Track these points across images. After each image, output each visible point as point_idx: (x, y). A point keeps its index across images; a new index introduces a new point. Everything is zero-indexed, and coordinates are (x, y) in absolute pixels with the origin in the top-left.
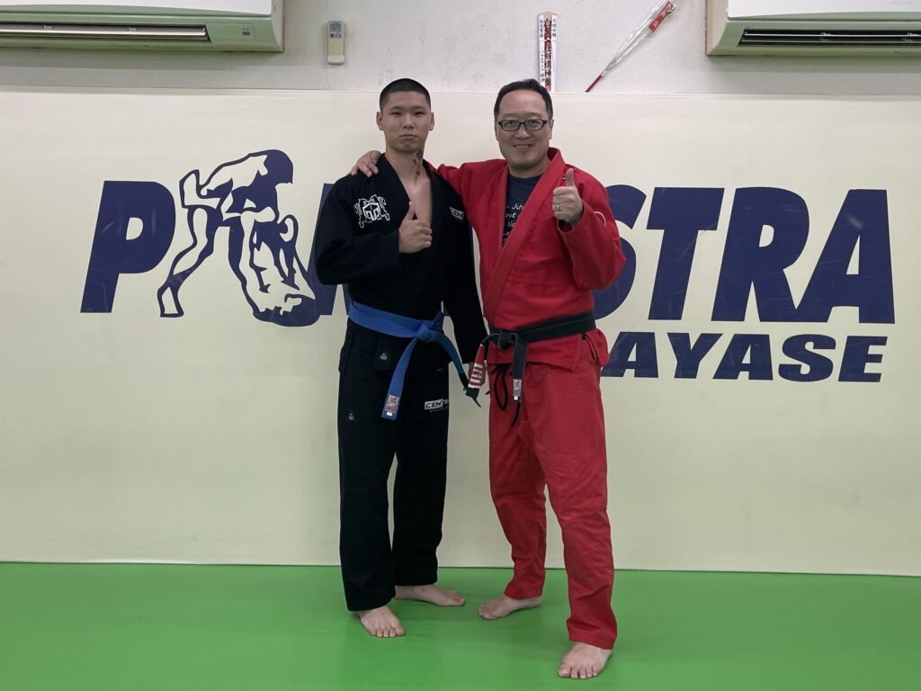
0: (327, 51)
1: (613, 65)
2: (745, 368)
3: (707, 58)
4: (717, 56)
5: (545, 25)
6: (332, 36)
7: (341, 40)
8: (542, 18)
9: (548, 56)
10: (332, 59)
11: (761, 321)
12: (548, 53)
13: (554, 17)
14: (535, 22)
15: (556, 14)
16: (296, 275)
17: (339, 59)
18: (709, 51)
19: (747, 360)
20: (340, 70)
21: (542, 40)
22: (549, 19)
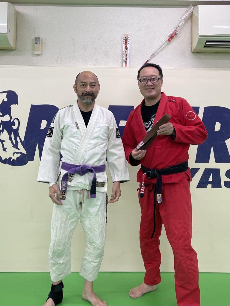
0: (34, 49)
1: (153, 56)
2: (210, 183)
3: (192, 53)
4: (196, 52)
5: (125, 39)
6: (36, 43)
7: (40, 45)
8: (124, 36)
9: (126, 52)
10: (36, 53)
11: (216, 163)
12: (126, 51)
13: (128, 36)
14: (121, 38)
15: (129, 35)
16: (18, 143)
17: (39, 53)
18: (192, 50)
19: (210, 179)
20: (40, 56)
21: (124, 46)
22: (127, 37)
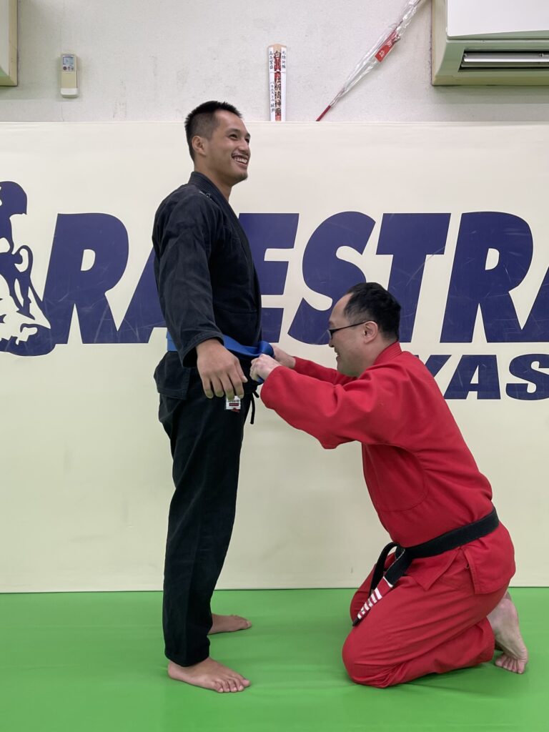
0: (60, 85)
1: (342, 96)
3: (433, 88)
4: (442, 86)
5: (275, 57)
6: (65, 68)
7: (73, 73)
8: (272, 50)
9: (278, 87)
10: (65, 92)
12: (278, 84)
13: (283, 49)
14: (265, 54)
15: (285, 47)
16: (31, 304)
17: (73, 91)
18: (434, 79)
20: (74, 102)
21: (272, 72)
22: (279, 51)
